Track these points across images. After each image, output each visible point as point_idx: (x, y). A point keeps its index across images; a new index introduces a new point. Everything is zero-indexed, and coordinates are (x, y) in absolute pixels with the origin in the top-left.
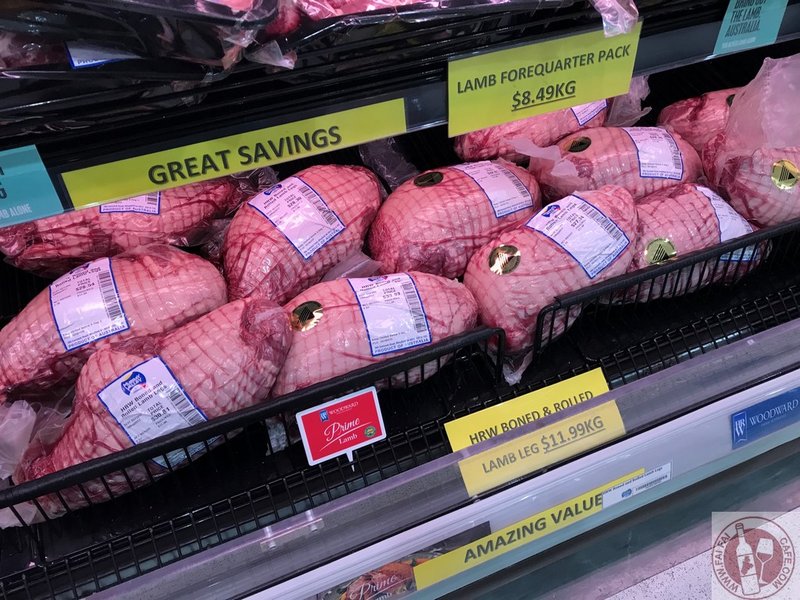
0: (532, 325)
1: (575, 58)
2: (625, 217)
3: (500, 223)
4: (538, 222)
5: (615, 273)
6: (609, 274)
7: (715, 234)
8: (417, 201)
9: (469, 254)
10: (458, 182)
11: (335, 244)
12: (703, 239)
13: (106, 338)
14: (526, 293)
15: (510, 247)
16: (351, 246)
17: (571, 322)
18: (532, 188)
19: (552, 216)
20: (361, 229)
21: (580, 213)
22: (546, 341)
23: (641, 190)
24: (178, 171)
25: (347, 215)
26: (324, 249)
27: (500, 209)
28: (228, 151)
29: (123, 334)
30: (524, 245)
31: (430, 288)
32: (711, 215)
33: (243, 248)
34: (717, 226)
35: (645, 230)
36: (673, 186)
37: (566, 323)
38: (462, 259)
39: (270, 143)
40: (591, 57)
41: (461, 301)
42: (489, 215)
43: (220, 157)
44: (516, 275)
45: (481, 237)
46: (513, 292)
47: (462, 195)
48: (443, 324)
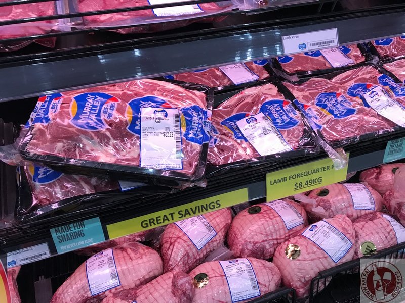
0: (308, 286)
1: (321, 168)
2: (349, 232)
3: (289, 232)
4: (307, 233)
5: (346, 260)
6: (344, 260)
7: (395, 240)
8: (250, 221)
9: (275, 247)
10: (268, 212)
11: (212, 242)
12: (389, 242)
13: (110, 290)
14: (304, 270)
15: (295, 246)
16: (219, 242)
17: (327, 284)
18: (303, 214)
19: (314, 231)
20: (224, 234)
21: (327, 230)
22: (316, 293)
23: (355, 215)
24: (153, 222)
25: (217, 227)
26: (207, 244)
27: (289, 225)
28: (174, 213)
29: (117, 288)
30: (302, 245)
31: (259, 267)
32: (391, 230)
33: (171, 244)
34: (395, 236)
35: (359, 237)
36: (371, 213)
37: (325, 284)
38: (272, 250)
39: (191, 209)
40: (328, 168)
41: (274, 273)
42: (284, 228)
43: (170, 215)
44: (299, 260)
45: (280, 239)
46: (298, 269)
47: (270, 218)
48: (266, 286)
